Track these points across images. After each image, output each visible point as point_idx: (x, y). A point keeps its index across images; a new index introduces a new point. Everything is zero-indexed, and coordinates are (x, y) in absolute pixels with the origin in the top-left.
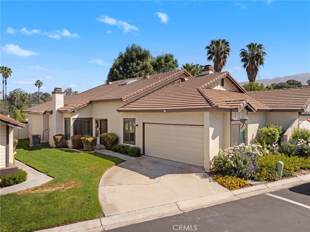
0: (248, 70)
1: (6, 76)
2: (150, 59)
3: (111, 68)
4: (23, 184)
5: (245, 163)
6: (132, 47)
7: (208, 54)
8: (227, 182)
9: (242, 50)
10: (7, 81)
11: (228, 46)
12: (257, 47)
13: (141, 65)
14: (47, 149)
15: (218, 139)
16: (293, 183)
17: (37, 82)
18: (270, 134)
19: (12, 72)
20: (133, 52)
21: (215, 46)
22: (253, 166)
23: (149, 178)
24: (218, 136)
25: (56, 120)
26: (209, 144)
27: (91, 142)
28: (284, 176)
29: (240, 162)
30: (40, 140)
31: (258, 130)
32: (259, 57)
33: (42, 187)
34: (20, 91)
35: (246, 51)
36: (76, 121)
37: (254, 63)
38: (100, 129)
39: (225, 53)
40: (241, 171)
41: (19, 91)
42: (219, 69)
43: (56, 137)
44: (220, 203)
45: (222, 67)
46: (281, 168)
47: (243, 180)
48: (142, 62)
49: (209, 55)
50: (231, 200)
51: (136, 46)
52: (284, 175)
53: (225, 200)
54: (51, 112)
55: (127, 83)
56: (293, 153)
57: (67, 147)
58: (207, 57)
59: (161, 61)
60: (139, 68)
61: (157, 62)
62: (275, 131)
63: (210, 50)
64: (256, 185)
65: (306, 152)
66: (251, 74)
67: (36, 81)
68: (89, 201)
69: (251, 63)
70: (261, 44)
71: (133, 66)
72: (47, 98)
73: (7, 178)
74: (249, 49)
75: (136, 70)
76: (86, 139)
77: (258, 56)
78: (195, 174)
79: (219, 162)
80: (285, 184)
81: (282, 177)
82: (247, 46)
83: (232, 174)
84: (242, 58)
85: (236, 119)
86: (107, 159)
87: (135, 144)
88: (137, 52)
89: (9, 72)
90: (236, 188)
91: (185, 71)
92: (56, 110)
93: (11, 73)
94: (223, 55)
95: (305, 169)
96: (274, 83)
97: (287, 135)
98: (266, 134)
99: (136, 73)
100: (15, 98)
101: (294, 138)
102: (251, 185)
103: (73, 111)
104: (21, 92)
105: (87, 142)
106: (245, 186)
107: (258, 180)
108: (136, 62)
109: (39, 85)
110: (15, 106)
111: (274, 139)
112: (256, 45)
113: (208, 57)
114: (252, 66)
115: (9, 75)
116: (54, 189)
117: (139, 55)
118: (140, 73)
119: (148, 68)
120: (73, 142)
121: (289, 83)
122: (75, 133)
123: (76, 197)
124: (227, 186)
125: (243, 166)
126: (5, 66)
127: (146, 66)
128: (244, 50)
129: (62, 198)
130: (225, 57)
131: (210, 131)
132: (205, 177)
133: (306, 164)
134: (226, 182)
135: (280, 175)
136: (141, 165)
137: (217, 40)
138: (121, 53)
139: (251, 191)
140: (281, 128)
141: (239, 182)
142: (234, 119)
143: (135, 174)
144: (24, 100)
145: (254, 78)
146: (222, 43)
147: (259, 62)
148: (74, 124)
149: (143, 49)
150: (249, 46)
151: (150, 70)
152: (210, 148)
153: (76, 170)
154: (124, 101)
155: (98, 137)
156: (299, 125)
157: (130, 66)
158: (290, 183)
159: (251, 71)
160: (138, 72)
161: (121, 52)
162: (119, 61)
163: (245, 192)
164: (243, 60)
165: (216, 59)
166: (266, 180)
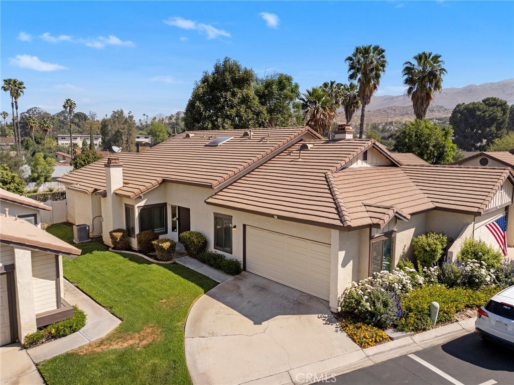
0: (415, 98)
1: (16, 94)
2: (253, 84)
3: (190, 100)
4: (83, 332)
5: (385, 305)
6: (225, 62)
7: (350, 70)
8: (358, 334)
9: (407, 63)
10: (18, 103)
11: (383, 57)
12: (432, 59)
13: (240, 95)
14: (102, 252)
15: (350, 264)
16: (451, 334)
17: (67, 102)
18: (428, 249)
19: (24, 88)
20: (227, 74)
21: (362, 57)
22: (396, 310)
23: (252, 322)
24: (352, 261)
25: (113, 207)
26: (337, 275)
27: (168, 249)
28: (441, 322)
29: (379, 305)
30: (89, 234)
31: (412, 241)
32: (433, 78)
33: (110, 339)
34: (37, 111)
35: (413, 65)
36: (144, 210)
37: (425, 86)
38: (178, 219)
39: (378, 69)
40: (379, 318)
41: (35, 111)
42: (367, 96)
43: (114, 234)
44: (345, 372)
45: (371, 92)
46: (436, 312)
47: (380, 332)
48: (241, 91)
49: (352, 71)
50: (362, 365)
51: (232, 61)
52: (439, 321)
53: (354, 365)
54: (104, 195)
55: (219, 145)
56: (459, 281)
57: (131, 249)
58: (348, 75)
59: (272, 89)
60: (236, 101)
61: (265, 89)
62: (436, 244)
63: (353, 63)
64: (398, 338)
65: (477, 280)
66: (418, 105)
67: (65, 101)
68: (175, 368)
69: (420, 87)
70: (439, 54)
71: (226, 98)
72: (81, 120)
73: (61, 326)
74: (419, 63)
75: (231, 105)
76: (160, 245)
77: (433, 76)
78: (317, 315)
79: (349, 303)
80: (440, 336)
81: (437, 323)
82: (416, 58)
83: (367, 321)
84: (406, 77)
85: (378, 235)
86: (192, 282)
87: (232, 254)
88: (232, 72)
89: (20, 88)
90: (370, 345)
91: (308, 130)
92: (112, 192)
93: (24, 90)
94: (374, 73)
95: (472, 308)
96: (462, 103)
97: (452, 252)
98: (424, 248)
99: (231, 109)
100: (32, 127)
101: (463, 254)
102: (392, 339)
103: (138, 196)
104: (39, 113)
105: (162, 249)
106: (383, 340)
107: (402, 330)
108: (230, 91)
109: (71, 107)
110: (32, 138)
111: (434, 256)
112: (430, 55)
113: (350, 75)
114: (422, 91)
115: (21, 94)
116: (125, 345)
117: (235, 79)
118: (238, 109)
119: (251, 100)
120: (139, 242)
121: (487, 102)
122: (142, 229)
123: (157, 361)
124: (358, 342)
125: (382, 311)
126: (13, 78)
127: (247, 97)
128: (411, 63)
129: (139, 363)
130: (377, 76)
131: (339, 257)
132: (329, 322)
133: (475, 301)
134: (357, 336)
135: (433, 321)
136: (241, 295)
137: (365, 46)
138: (206, 73)
139: (390, 350)
140: (445, 239)
141: (375, 335)
142: (376, 236)
143: (233, 314)
144: (46, 131)
145: (424, 112)
146: (374, 52)
147: (433, 85)
148: (141, 214)
149: (243, 67)
150: (419, 58)
151: (254, 104)
152: (339, 280)
153: (150, 304)
154: (214, 188)
155: (176, 231)
156: (473, 231)
157: (222, 96)
158: (446, 334)
159: (420, 101)
160: (235, 108)
161: (206, 71)
162: (203, 88)
163: (383, 350)
164: (407, 82)
165: (362, 79)
166: (413, 330)
